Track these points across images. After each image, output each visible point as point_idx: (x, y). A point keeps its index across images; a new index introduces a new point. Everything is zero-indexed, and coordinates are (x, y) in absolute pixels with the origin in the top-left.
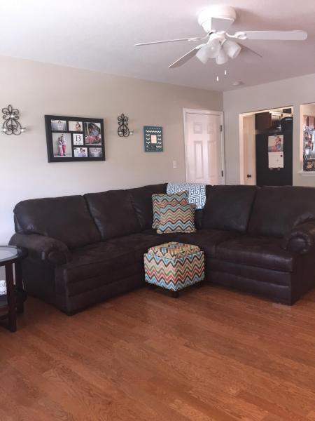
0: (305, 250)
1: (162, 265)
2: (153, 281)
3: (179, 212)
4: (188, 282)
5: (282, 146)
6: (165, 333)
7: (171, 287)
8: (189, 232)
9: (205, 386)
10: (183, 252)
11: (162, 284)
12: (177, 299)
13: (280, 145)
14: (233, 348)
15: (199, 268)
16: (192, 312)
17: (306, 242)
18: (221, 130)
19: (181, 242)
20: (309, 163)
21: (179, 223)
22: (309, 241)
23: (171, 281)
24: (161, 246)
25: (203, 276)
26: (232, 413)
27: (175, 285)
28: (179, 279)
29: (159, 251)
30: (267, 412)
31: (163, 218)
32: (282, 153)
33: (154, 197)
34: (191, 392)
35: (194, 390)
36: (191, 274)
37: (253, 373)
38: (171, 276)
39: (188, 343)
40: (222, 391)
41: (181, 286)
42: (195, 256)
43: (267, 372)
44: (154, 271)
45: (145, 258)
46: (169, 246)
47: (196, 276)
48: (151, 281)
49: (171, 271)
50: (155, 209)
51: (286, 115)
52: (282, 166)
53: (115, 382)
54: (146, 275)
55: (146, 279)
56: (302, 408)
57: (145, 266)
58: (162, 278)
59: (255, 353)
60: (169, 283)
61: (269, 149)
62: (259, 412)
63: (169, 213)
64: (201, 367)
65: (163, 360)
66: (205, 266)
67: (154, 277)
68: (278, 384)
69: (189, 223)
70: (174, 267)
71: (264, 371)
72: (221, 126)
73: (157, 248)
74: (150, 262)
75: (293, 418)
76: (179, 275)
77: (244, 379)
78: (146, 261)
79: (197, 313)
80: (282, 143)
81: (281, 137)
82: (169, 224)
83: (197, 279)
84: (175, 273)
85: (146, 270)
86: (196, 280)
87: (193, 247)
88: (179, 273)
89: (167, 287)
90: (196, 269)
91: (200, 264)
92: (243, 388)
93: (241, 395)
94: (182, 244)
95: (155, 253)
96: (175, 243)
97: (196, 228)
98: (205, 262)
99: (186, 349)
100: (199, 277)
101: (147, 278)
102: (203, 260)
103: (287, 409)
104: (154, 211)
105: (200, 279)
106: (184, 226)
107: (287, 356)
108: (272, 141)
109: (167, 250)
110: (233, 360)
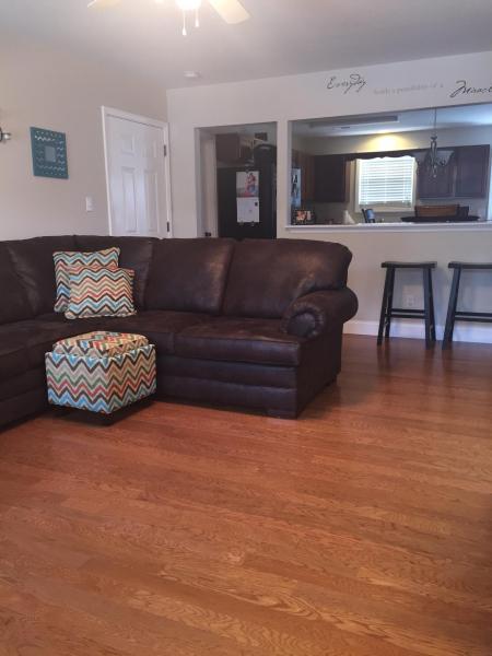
0: (315, 333)
1: (82, 370)
2: (65, 400)
3: (105, 281)
4: (130, 397)
5: (257, 189)
6: (98, 484)
7: (101, 406)
8: (124, 315)
9: (185, 559)
10: (121, 346)
11: (83, 403)
12: (112, 428)
13: (254, 186)
14: (221, 492)
15: (148, 373)
16: (141, 445)
17: (317, 321)
18: (165, 154)
19: (113, 331)
20: (299, 213)
21: (106, 301)
22: (321, 318)
23: (100, 396)
24: (78, 337)
25: (154, 387)
26: (240, 595)
27: (108, 402)
28: (114, 393)
29: (76, 346)
30: (295, 581)
31: (76, 293)
32: (257, 200)
33: (58, 256)
34: (163, 573)
35: (168, 568)
36: (135, 382)
37: (261, 525)
38: (100, 387)
39: (144, 495)
40: (217, 561)
41: (117, 404)
42: (141, 352)
43: (281, 519)
44: (66, 382)
45: (47, 360)
46: (93, 337)
47: (143, 385)
48: (60, 401)
49: (99, 380)
50: (60, 276)
51: (260, 142)
52: (256, 219)
53: (13, 581)
54: (50, 391)
55: (50, 398)
56: (347, 565)
57: (48, 375)
58: (83, 392)
59: (258, 495)
60: (96, 400)
61: (238, 192)
62: (283, 584)
63: (88, 283)
64: (173, 529)
65: (103, 529)
66: (157, 369)
67: (66, 393)
68: (302, 534)
69: (125, 301)
70: (106, 371)
71: (277, 519)
72: (165, 147)
73: (71, 342)
74: (57, 366)
75: (337, 583)
76: (114, 385)
77: (249, 537)
78: (49, 366)
79: (150, 446)
80: (257, 183)
81: (256, 174)
82: (88, 303)
83: (144, 391)
84: (107, 382)
85: (49, 383)
86: (143, 393)
87: (136, 337)
88: (114, 381)
89: (93, 407)
90: (142, 374)
91: (149, 365)
92: (252, 550)
93: (249, 562)
94: (116, 334)
95: (68, 351)
96: (104, 332)
97: (136, 307)
98: (157, 362)
99: (142, 505)
100: (148, 388)
101: (52, 396)
102: (154, 359)
103: (324, 571)
104: (59, 280)
105: (149, 391)
106: (115, 305)
107: (306, 492)
108: (243, 180)
109: (90, 343)
110: (224, 510)
